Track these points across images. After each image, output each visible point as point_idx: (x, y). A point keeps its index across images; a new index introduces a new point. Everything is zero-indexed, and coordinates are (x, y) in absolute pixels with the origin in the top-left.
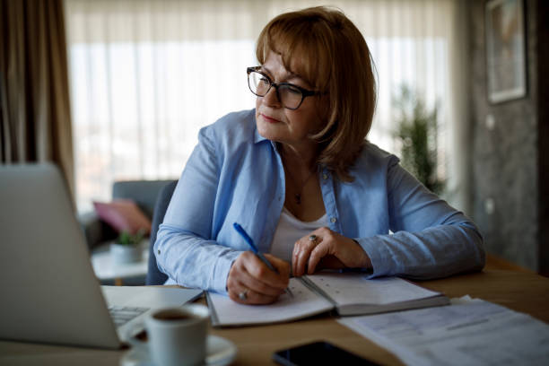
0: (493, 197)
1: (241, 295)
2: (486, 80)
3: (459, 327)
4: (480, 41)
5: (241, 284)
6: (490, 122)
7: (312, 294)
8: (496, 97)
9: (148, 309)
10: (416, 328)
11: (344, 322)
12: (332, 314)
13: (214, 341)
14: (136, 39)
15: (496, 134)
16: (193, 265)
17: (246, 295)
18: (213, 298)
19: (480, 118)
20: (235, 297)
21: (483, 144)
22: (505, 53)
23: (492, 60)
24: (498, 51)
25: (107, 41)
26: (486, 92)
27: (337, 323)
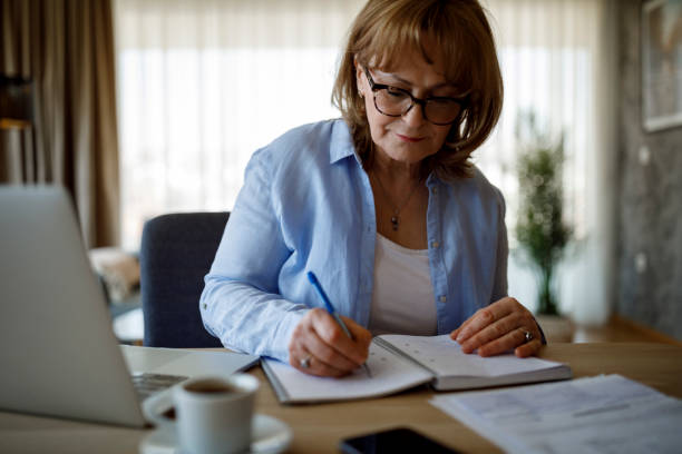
0: (646, 251)
1: (303, 362)
2: (640, 101)
3: (590, 413)
4: (633, 52)
6: (644, 155)
8: (652, 124)
10: (533, 412)
13: (262, 421)
14: (200, 45)
15: (652, 171)
17: (308, 363)
18: (271, 366)
19: (631, 150)
20: (296, 364)
21: (635, 183)
22: (665, 67)
23: (648, 76)
24: (656, 65)
25: (165, 46)
26: (640, 117)
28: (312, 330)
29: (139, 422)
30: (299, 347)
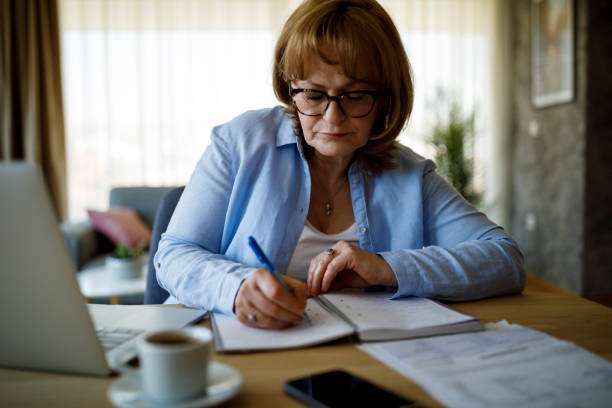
0: (535, 211)
1: (250, 317)
2: (530, 81)
3: (494, 355)
4: (524, 37)
5: (252, 305)
6: (534, 128)
7: (330, 317)
8: (541, 101)
9: (143, 332)
10: (447, 357)
11: (366, 348)
12: (352, 339)
13: (216, 368)
14: (139, 28)
15: (540, 143)
16: (197, 281)
17: (255, 318)
18: (218, 319)
19: (522, 124)
20: (244, 319)
21: (526, 154)
22: (551, 51)
23: (537, 59)
24: (544, 49)
25: (106, 28)
26: (530, 95)
27: (358, 350)
28: (257, 288)
29: (104, 371)
30: (245, 303)
